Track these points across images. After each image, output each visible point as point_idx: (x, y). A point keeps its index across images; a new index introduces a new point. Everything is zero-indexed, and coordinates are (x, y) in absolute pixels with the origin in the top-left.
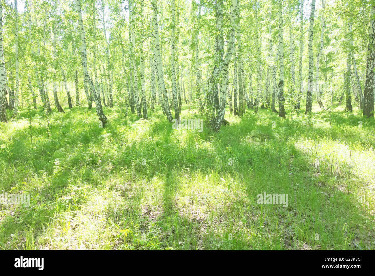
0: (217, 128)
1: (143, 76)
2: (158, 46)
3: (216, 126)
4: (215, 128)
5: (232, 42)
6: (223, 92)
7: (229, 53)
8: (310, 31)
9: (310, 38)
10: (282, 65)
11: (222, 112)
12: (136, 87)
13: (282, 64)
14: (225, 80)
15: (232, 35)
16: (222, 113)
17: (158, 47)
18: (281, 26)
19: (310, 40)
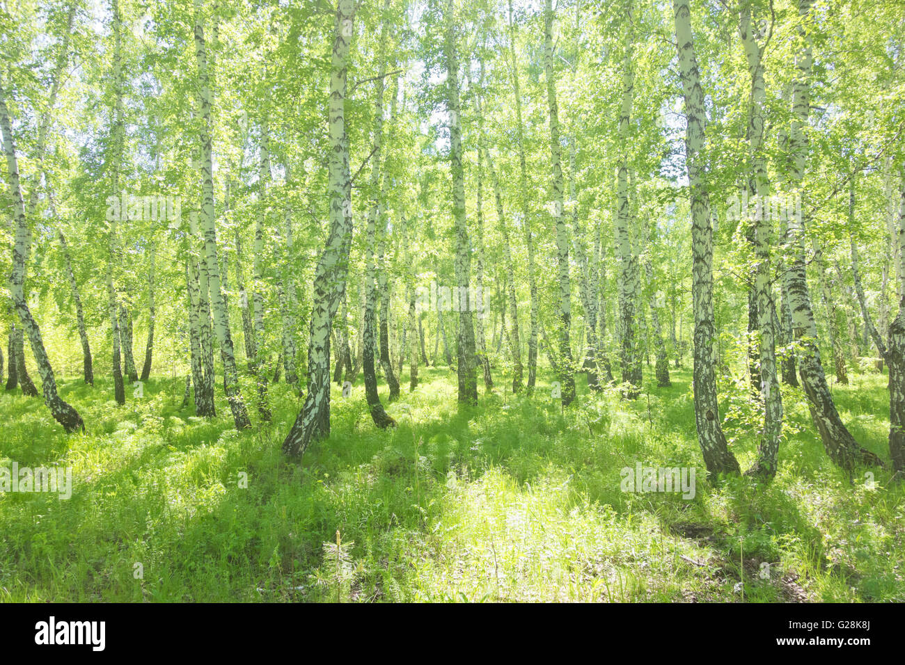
0: (297, 441)
1: (206, 304)
2: (210, 232)
3: (294, 437)
4: (294, 441)
5: (334, 223)
6: (316, 346)
7: (330, 248)
8: (619, 196)
9: (622, 212)
10: (565, 276)
11: (314, 398)
12: (195, 332)
13: (564, 273)
14: (320, 317)
15: (334, 207)
16: (314, 403)
17: (212, 235)
18: (557, 185)
19: (622, 216)
